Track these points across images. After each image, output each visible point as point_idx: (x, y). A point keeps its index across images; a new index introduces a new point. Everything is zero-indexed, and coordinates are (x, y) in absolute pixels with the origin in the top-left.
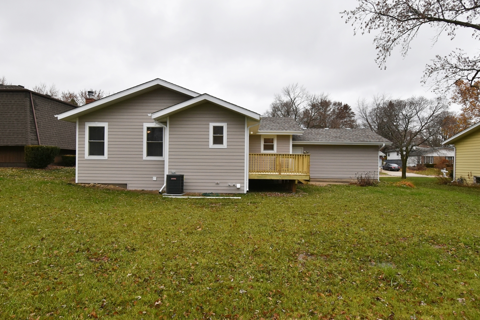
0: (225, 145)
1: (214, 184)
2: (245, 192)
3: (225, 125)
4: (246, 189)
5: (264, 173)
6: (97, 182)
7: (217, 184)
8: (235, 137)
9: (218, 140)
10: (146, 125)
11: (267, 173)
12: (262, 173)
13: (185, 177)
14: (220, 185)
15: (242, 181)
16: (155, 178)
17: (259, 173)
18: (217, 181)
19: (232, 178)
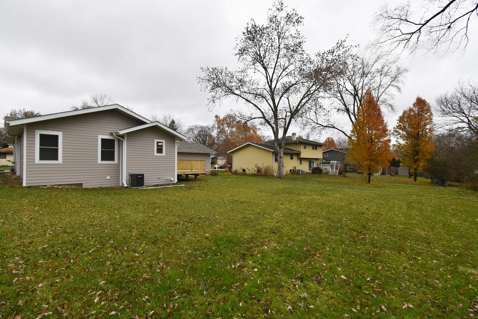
0: (164, 153)
1: (157, 179)
2: (175, 183)
3: (164, 141)
4: (176, 181)
5: (184, 171)
6: (53, 184)
7: (160, 178)
8: (170, 149)
9: (160, 150)
10: (100, 137)
11: (186, 171)
12: (183, 171)
13: (145, 175)
14: (161, 179)
15: (173, 176)
16: (108, 178)
17: (182, 171)
18: (159, 177)
19: (169, 174)
